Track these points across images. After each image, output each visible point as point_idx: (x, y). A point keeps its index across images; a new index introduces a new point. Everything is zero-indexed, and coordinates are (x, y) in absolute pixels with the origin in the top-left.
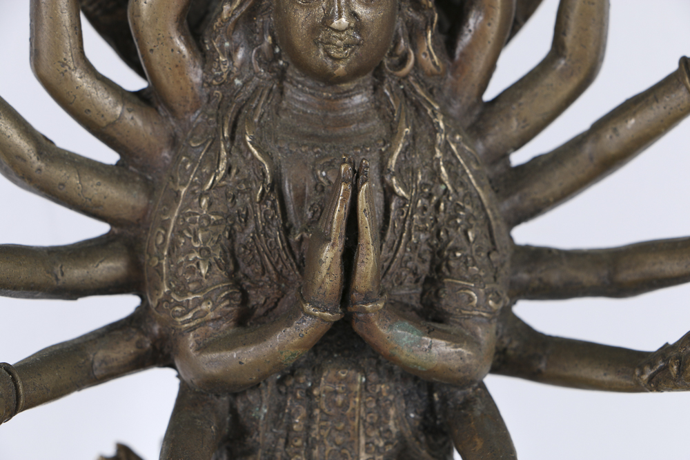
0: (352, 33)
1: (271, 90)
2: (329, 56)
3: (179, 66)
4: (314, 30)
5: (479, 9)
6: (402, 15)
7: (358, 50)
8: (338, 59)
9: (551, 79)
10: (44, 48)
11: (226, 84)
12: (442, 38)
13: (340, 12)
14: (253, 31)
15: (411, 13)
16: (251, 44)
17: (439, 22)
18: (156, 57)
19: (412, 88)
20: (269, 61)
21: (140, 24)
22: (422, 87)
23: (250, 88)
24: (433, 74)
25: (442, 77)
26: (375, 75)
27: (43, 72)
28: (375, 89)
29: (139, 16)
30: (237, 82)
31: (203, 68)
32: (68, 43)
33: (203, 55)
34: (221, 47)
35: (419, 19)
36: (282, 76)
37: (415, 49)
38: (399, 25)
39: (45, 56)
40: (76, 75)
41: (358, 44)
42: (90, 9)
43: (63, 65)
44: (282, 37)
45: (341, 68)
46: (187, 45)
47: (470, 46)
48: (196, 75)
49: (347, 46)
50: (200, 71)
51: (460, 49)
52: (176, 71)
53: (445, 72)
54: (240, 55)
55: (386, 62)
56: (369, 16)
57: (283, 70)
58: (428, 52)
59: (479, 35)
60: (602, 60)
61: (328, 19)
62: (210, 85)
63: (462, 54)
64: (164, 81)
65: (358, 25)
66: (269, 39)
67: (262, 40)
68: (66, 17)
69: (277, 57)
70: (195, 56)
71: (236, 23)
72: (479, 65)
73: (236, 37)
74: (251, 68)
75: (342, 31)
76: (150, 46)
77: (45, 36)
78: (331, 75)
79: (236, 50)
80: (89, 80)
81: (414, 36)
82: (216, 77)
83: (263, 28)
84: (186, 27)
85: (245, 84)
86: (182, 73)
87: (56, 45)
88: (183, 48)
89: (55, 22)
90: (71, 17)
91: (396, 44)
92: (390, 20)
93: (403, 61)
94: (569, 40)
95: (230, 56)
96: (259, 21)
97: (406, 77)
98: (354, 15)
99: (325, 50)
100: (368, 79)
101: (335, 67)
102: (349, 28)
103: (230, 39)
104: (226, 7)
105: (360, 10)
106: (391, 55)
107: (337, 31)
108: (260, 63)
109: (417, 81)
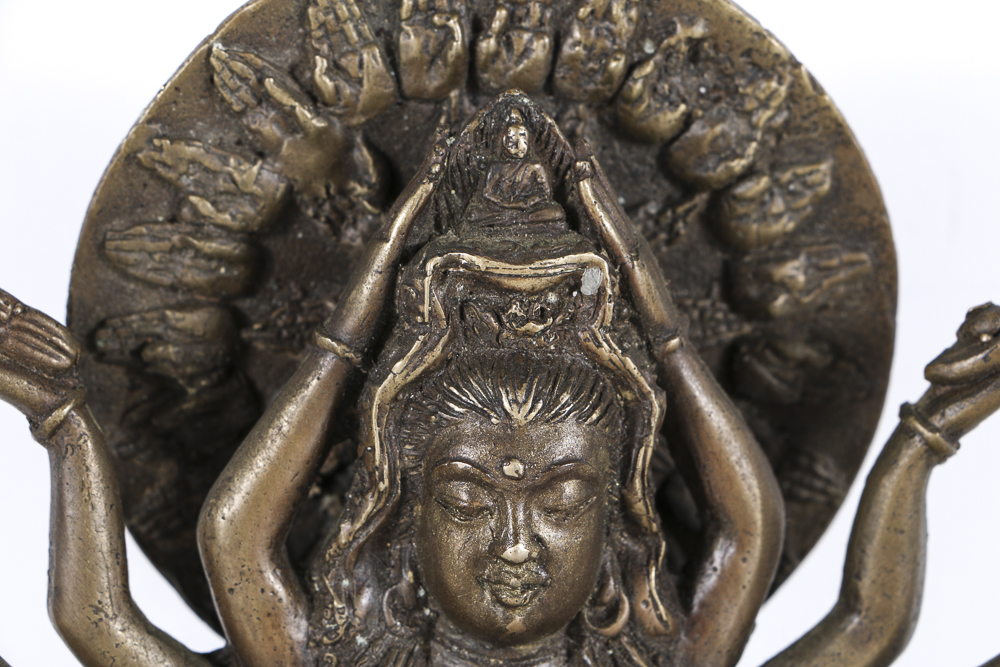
0: (533, 567)
1: (411, 653)
2: (499, 601)
3: (273, 614)
4: (477, 561)
5: (729, 537)
6: (612, 543)
7: (544, 594)
8: (514, 607)
9: (838, 645)
10: (69, 584)
11: (344, 643)
12: (672, 580)
13: (516, 535)
14: (386, 564)
15: (625, 541)
16: (382, 584)
17: (668, 555)
18: (237, 600)
19: (626, 654)
20: (408, 610)
21: (215, 550)
22: (640, 652)
23: (379, 650)
24: (657, 634)
25: (671, 638)
26: (569, 633)
27: (66, 621)
28: (570, 655)
29: (213, 538)
30: (361, 640)
31: (309, 618)
32: (105, 578)
33: (311, 601)
34: (337, 588)
35: (638, 549)
36: (428, 632)
37: (630, 594)
38: (607, 556)
39: (69, 596)
40: (116, 626)
41: (544, 585)
42: (143, 529)
43: (97, 610)
44: (430, 572)
45: (518, 620)
46: (286, 582)
47: (715, 592)
48: (297, 629)
49: (526, 587)
50: (304, 623)
51: (699, 597)
52: (268, 622)
53: (677, 631)
54: (365, 600)
55: (587, 613)
56: (561, 543)
57: (430, 623)
58: (651, 601)
59: (729, 576)
60: (916, 617)
61: (498, 545)
62: (319, 644)
63: (703, 605)
64: (250, 637)
65: (544, 556)
66: (409, 576)
67: (399, 577)
68: (103, 539)
69: (421, 604)
70: (296, 601)
71: (360, 551)
72: (728, 622)
73: (360, 571)
74: (382, 619)
75: (520, 564)
76: (229, 584)
77: (71, 566)
78: (502, 631)
79: (359, 592)
80: (135, 634)
81: (630, 574)
82: (327, 633)
83: (400, 559)
84: (285, 556)
85: (372, 643)
86: (277, 626)
87: (88, 581)
88: (279, 587)
89: (87, 547)
90: (111, 538)
91: (603, 586)
92: (592, 550)
93: (613, 612)
94: (865, 586)
95: (350, 602)
96: (395, 549)
97: (616, 637)
98: (537, 540)
99: (493, 593)
100: (558, 639)
101: (508, 619)
102: (530, 559)
103: (350, 575)
104: (346, 527)
105: (547, 532)
106: (595, 603)
107: (512, 563)
108: (395, 612)
109: (634, 644)
